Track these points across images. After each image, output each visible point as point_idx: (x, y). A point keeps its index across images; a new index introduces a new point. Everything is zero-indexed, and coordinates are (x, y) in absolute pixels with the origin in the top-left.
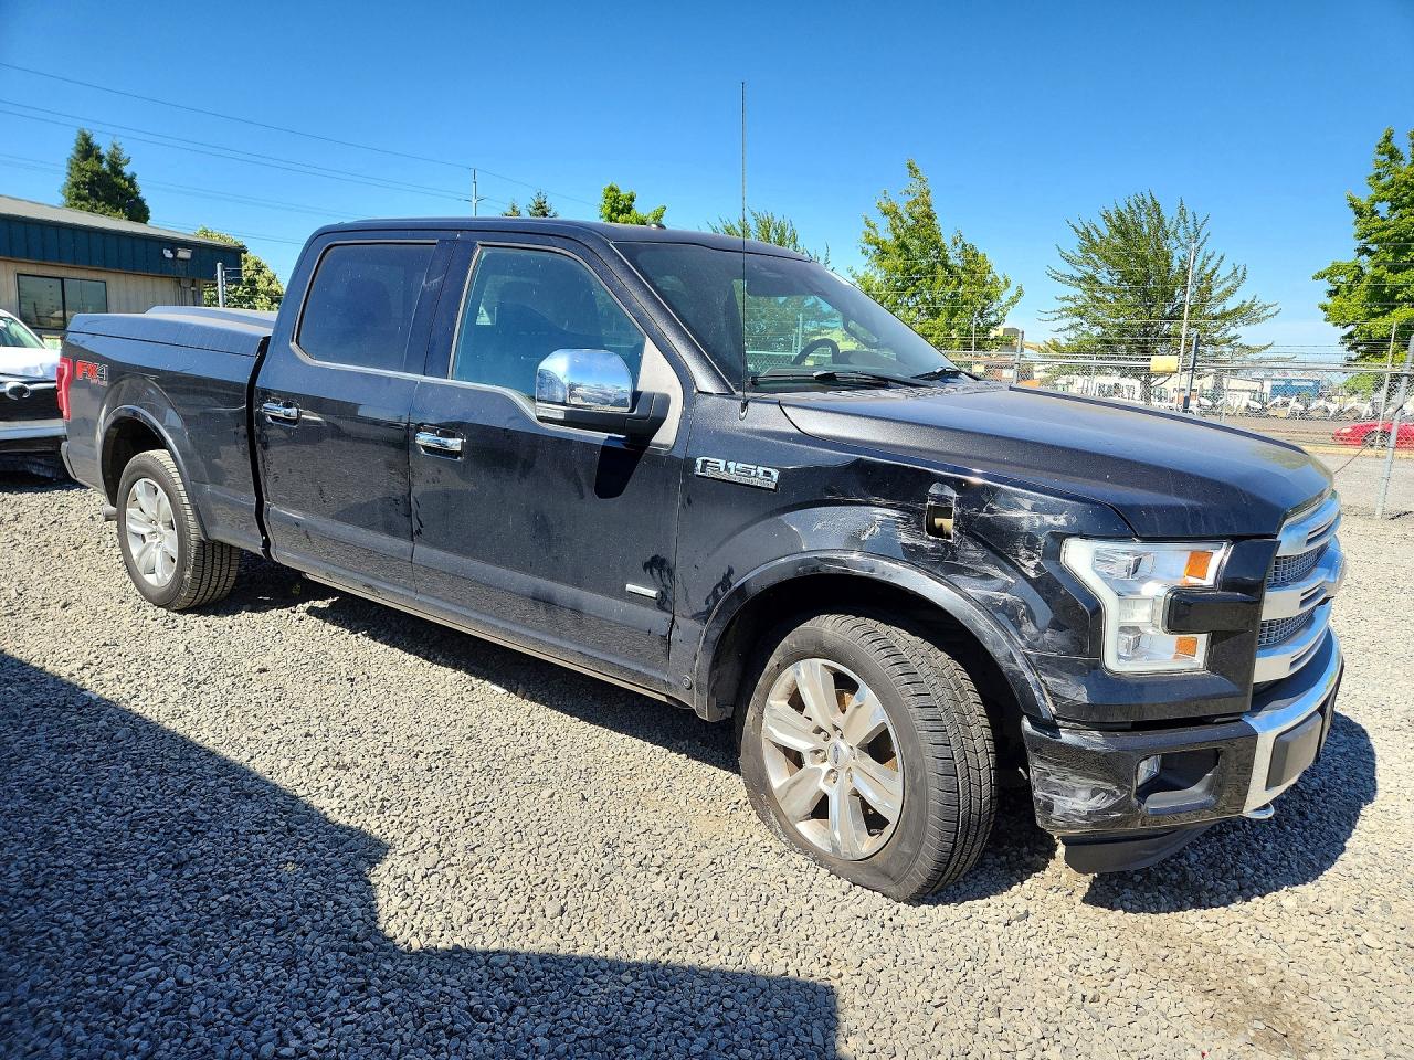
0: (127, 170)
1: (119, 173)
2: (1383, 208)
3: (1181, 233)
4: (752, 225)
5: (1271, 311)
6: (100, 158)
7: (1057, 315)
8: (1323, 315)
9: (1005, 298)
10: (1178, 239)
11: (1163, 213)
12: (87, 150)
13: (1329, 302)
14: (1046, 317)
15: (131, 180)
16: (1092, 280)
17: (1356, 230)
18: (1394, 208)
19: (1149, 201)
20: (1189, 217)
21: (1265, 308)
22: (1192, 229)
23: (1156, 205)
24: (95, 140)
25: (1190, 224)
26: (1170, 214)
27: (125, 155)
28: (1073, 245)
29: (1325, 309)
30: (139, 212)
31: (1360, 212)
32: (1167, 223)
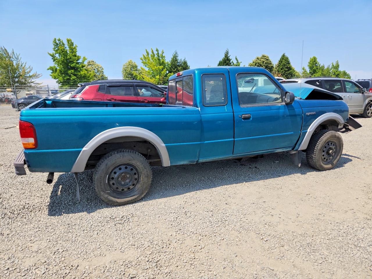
3: (14, 57)
5: (41, 75)
8: (51, 77)
10: (13, 59)
11: (8, 51)
13: (52, 74)
19: (4, 49)
20: (15, 54)
21: (39, 75)
22: (16, 56)
23: (5, 49)
29: (51, 75)
32: (10, 55)
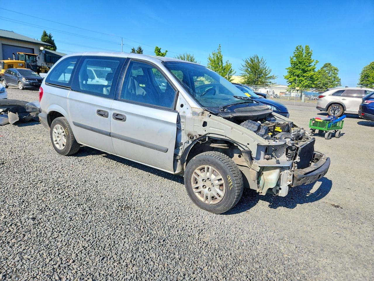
0: (52, 39)
1: (51, 39)
3: (261, 62)
4: (186, 56)
5: (277, 77)
6: (48, 36)
9: (232, 73)
11: (259, 58)
12: (45, 35)
14: (239, 77)
15: (53, 41)
17: (290, 62)
18: (296, 58)
21: (276, 76)
22: (263, 62)
24: (47, 32)
27: (52, 36)
28: (244, 63)
30: (55, 48)
31: (291, 59)
32: (259, 61)
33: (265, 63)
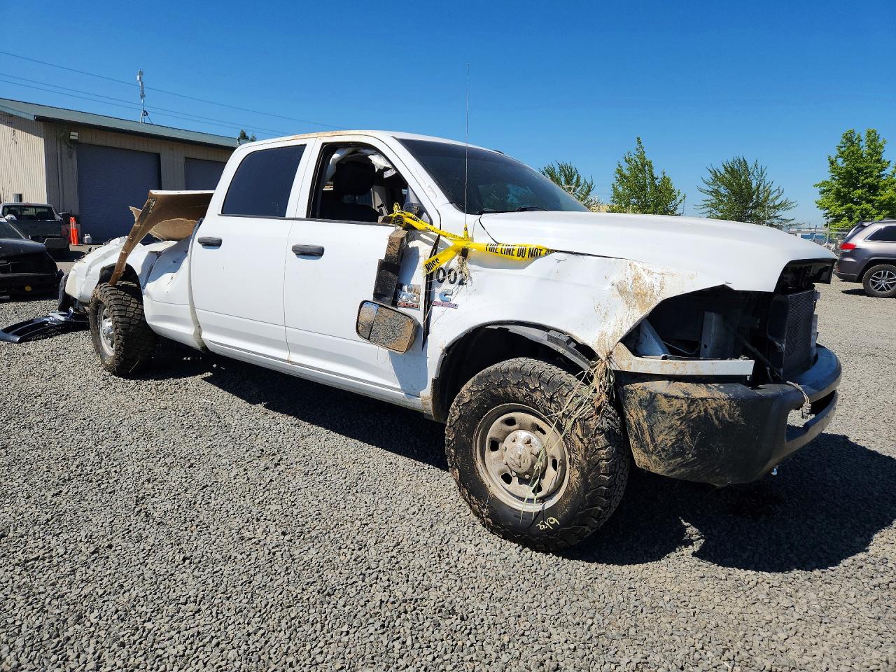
2: (840, 161)
4: (557, 170)
7: (702, 207)
9: (679, 199)
16: (717, 192)
17: (829, 169)
18: (845, 161)
25: (759, 170)
26: (750, 165)
28: (709, 177)
31: (832, 163)
33: (764, 175)
